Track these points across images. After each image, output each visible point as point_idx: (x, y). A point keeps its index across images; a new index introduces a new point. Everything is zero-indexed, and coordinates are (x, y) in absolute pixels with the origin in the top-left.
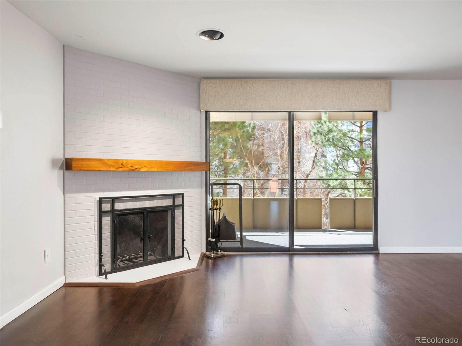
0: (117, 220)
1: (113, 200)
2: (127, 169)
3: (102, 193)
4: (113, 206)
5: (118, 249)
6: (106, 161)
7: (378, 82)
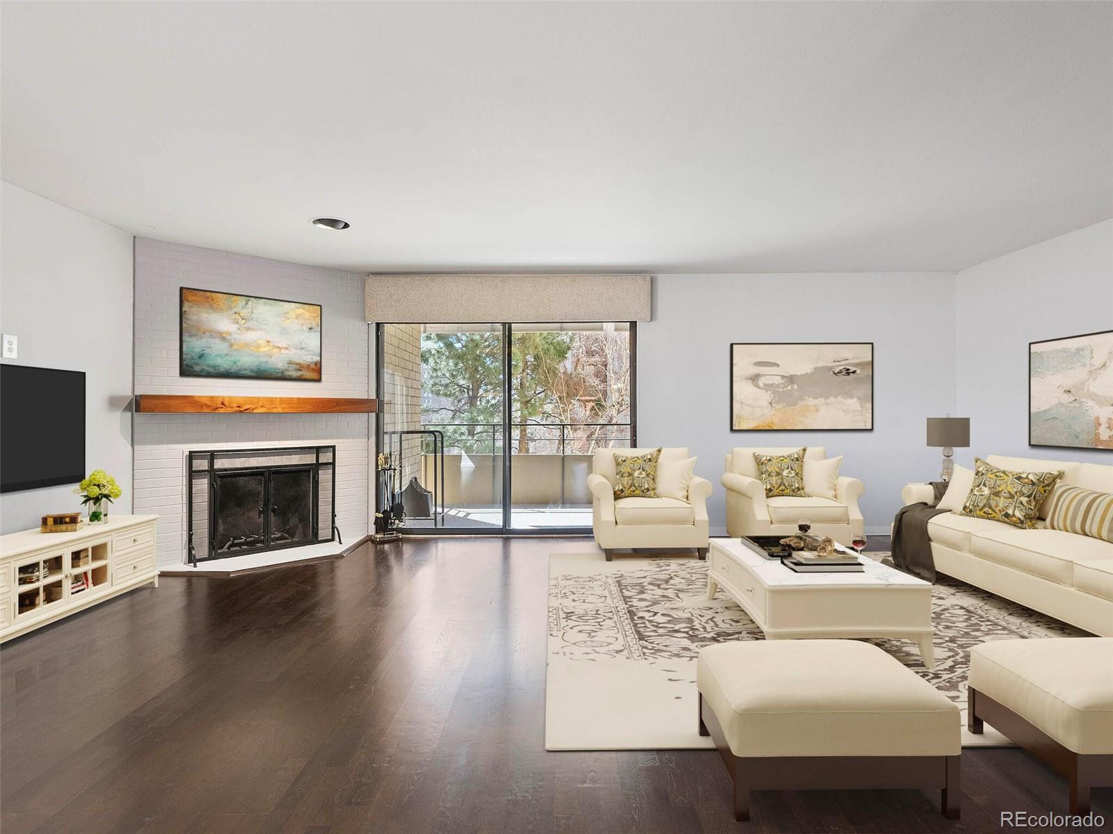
0: (219, 483)
1: (212, 455)
2: (230, 410)
3: (195, 445)
4: (212, 464)
5: (219, 526)
6: (197, 399)
7: (633, 279)
